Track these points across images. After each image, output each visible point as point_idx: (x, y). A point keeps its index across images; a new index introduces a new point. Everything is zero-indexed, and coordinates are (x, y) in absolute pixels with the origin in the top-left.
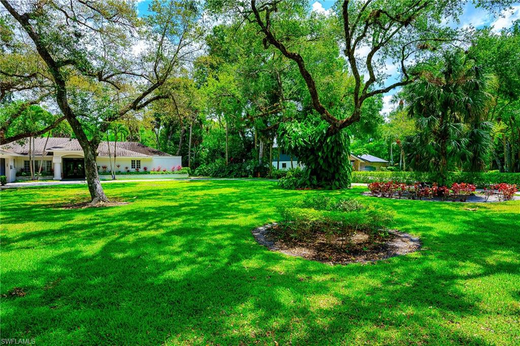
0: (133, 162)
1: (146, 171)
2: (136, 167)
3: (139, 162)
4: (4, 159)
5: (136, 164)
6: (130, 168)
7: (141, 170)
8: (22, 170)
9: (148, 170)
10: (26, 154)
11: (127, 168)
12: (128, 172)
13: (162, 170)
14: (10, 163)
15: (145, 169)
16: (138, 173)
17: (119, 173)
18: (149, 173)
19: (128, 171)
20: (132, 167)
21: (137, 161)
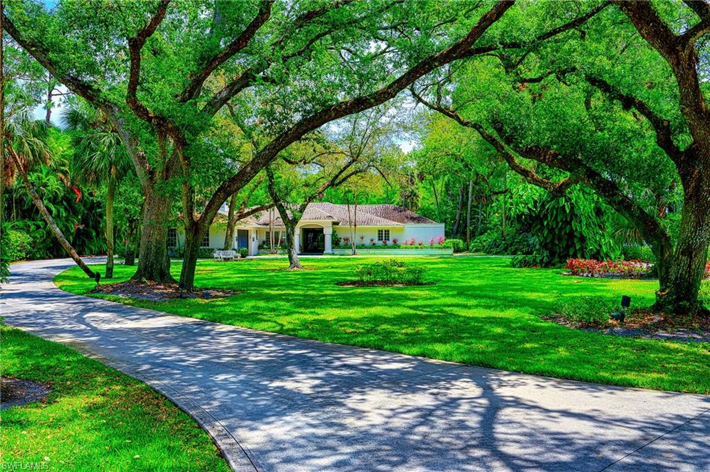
0: (380, 232)
1: (396, 245)
2: (384, 238)
3: (387, 232)
4: (248, 231)
5: (384, 235)
6: (376, 241)
7: (390, 243)
8: (264, 242)
9: (398, 243)
10: (267, 225)
11: (372, 240)
12: (374, 246)
13: (417, 242)
14: (253, 235)
15: (395, 241)
16: (385, 246)
17: (362, 247)
18: (399, 247)
19: (374, 244)
20: (379, 239)
21: (385, 231)
